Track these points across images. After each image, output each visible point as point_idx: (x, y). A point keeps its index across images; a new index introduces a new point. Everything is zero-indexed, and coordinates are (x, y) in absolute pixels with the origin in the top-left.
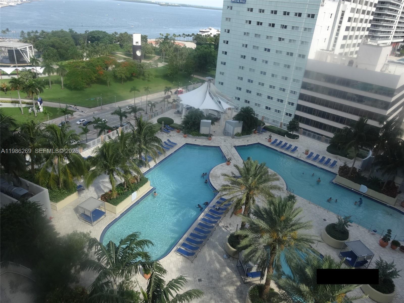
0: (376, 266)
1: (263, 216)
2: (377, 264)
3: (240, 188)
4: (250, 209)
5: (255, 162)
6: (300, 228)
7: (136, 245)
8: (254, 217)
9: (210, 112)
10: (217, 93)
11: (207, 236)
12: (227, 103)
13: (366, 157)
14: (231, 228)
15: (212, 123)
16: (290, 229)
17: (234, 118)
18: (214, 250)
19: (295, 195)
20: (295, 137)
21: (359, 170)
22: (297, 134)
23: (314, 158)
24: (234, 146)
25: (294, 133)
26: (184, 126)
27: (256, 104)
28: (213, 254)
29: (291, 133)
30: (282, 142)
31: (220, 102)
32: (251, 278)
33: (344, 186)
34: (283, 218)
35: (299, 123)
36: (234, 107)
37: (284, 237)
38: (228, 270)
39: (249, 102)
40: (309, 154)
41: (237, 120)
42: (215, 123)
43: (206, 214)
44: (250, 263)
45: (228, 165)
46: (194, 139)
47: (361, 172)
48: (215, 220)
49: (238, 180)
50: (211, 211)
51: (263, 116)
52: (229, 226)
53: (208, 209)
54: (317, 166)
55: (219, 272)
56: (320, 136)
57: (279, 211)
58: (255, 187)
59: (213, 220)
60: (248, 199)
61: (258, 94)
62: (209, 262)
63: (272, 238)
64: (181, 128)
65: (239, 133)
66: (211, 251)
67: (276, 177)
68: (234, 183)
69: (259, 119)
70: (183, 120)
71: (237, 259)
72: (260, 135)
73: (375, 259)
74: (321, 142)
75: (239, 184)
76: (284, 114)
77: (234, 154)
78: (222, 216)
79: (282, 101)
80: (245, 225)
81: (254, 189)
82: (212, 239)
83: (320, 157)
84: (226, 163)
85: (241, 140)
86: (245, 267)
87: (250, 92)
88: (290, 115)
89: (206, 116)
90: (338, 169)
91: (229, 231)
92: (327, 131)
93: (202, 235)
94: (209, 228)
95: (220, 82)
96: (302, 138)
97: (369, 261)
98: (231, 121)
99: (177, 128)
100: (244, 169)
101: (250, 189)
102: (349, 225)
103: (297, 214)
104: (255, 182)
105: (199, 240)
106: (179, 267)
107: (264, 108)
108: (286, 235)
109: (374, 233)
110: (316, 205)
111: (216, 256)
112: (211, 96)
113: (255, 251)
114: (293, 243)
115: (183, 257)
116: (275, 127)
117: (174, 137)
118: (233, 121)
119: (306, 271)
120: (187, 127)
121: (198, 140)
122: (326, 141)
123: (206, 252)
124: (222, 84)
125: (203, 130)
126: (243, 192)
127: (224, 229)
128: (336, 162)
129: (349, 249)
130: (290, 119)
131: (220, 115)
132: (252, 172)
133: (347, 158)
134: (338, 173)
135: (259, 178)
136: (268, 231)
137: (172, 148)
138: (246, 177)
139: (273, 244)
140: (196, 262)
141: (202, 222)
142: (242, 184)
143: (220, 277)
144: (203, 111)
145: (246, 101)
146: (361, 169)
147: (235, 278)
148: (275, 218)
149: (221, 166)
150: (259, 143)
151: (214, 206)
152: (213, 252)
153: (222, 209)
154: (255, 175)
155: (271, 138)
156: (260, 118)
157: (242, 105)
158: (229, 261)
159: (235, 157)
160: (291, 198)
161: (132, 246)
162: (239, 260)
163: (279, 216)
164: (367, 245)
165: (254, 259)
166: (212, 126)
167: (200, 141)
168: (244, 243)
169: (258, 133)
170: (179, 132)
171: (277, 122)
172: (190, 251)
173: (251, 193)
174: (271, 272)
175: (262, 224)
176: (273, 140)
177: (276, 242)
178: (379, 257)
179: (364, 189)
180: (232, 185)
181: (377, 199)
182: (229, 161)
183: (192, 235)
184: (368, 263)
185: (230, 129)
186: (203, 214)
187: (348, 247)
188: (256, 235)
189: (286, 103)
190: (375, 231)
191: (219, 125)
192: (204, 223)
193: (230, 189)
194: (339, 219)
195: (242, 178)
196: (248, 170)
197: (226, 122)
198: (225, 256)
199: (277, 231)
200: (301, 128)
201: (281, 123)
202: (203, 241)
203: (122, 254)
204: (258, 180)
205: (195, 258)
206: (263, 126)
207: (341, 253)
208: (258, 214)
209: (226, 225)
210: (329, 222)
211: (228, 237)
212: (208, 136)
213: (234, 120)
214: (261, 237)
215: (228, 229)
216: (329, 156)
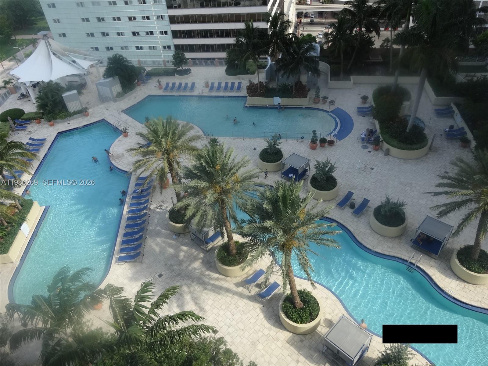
0: (315, 170)
1: (197, 175)
2: (316, 167)
3: (156, 157)
4: (178, 174)
5: (158, 119)
6: (238, 169)
7: (71, 282)
8: (187, 180)
9: (68, 79)
10: (64, 50)
11: (144, 227)
12: (85, 59)
13: (266, 66)
14: (165, 206)
15: (80, 93)
16: (230, 174)
17: (104, 75)
18: (160, 237)
19: (216, 137)
20: (186, 72)
21: (265, 82)
22: (187, 68)
23: (216, 88)
24: (122, 111)
25: (184, 68)
26: (42, 111)
27: (122, 48)
28: (160, 242)
29: (181, 68)
30: (175, 83)
31: (74, 62)
32: (211, 243)
33: (259, 106)
34: (218, 167)
35: (184, 53)
36: (97, 62)
37: (228, 185)
38: (185, 248)
39: (112, 49)
40: (210, 85)
41: (110, 77)
42: (83, 91)
43: (130, 204)
44: (205, 229)
45: (126, 136)
46: (66, 123)
47: (268, 83)
48: (144, 205)
49: (149, 148)
50: (133, 198)
51: (138, 61)
52: (163, 204)
53: (129, 198)
54: (223, 96)
55: (176, 256)
56: (212, 60)
57: (212, 161)
58: (173, 148)
59: (141, 207)
60: (170, 165)
61: (118, 34)
62: (160, 252)
63: (216, 193)
64: (39, 115)
65: (119, 93)
66: (156, 239)
67: (189, 126)
68: (145, 154)
69: (135, 66)
70: (36, 105)
71: (188, 232)
72: (146, 85)
73: (313, 164)
74: (216, 67)
75: (152, 152)
76: (161, 49)
77: (127, 121)
78: (149, 197)
79: (152, 33)
80: (180, 194)
81: (172, 151)
82: (151, 228)
83: (223, 85)
84: (122, 135)
85: (126, 100)
86: (201, 236)
87: (107, 35)
88: (169, 47)
89: (65, 87)
90: (246, 91)
91: (165, 209)
92: (216, 51)
93: (137, 229)
94: (141, 218)
95: (60, 35)
96: (195, 70)
97: (308, 168)
98: (102, 80)
99: (34, 119)
100: (151, 134)
101: (167, 152)
102: (279, 143)
103: (230, 155)
104: (170, 143)
105: (137, 236)
106: (130, 275)
107: (135, 49)
108: (228, 183)
109: (302, 140)
110: (241, 138)
111: (164, 242)
112: (59, 58)
113: (205, 214)
114: (238, 187)
115: (129, 263)
116: (159, 68)
117: (36, 132)
118: (105, 81)
119: (264, 207)
120: (47, 111)
121: (71, 122)
122: (221, 64)
123: (152, 244)
124: (64, 35)
125: (72, 106)
126: (162, 159)
127: (158, 210)
128: (241, 83)
129: (287, 166)
130: (172, 52)
131: (84, 79)
132: (161, 133)
133: (249, 75)
134: (247, 95)
135: (172, 135)
136: (208, 188)
137: (42, 147)
138: (156, 141)
139: (219, 198)
140: (146, 260)
141: (130, 216)
142: (156, 151)
143: (180, 260)
144: (59, 81)
145: (108, 48)
146: (267, 81)
147: (194, 252)
148: (210, 171)
149: (118, 141)
150: (149, 95)
151: (135, 191)
152: (159, 240)
153: (146, 190)
154: (166, 135)
155: (161, 84)
156: (136, 64)
157: (105, 56)
158: (181, 239)
159: (130, 124)
160: (214, 142)
161: (66, 287)
162: (191, 233)
163: (214, 167)
164: (301, 155)
165: (208, 223)
166: (80, 97)
167: (75, 122)
168: (189, 213)
169: (142, 83)
170: (39, 122)
171: (158, 62)
172: (134, 253)
173: (171, 157)
174: (229, 226)
175: (200, 184)
176: (164, 84)
177: (222, 195)
178: (315, 161)
179: (277, 100)
180: (145, 158)
181: (293, 106)
182: (125, 132)
183: (125, 235)
184: (308, 171)
185: (106, 91)
186: (126, 206)
187: (286, 165)
188: (198, 199)
189: (157, 34)
190: (302, 138)
191: (90, 92)
192: (133, 215)
193: (145, 163)
194: (268, 142)
195: (153, 144)
196: (155, 132)
197: (97, 84)
198: (174, 237)
199: (218, 183)
200: (188, 59)
201: (164, 61)
202: (142, 235)
203: (59, 301)
204: (172, 138)
205: (142, 258)
206: (144, 72)
207: (282, 174)
208: (190, 175)
209: (158, 205)
210: (260, 149)
211: (167, 216)
212: (83, 112)
213: (105, 78)
214: (204, 198)
215: (163, 208)
216: (231, 80)
